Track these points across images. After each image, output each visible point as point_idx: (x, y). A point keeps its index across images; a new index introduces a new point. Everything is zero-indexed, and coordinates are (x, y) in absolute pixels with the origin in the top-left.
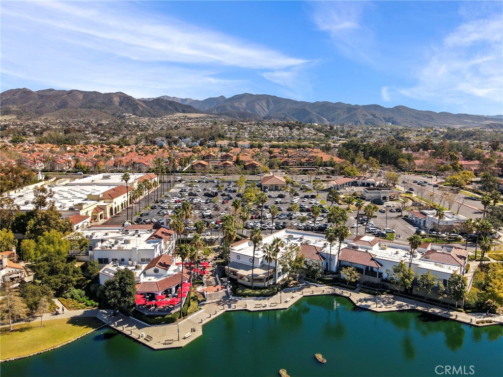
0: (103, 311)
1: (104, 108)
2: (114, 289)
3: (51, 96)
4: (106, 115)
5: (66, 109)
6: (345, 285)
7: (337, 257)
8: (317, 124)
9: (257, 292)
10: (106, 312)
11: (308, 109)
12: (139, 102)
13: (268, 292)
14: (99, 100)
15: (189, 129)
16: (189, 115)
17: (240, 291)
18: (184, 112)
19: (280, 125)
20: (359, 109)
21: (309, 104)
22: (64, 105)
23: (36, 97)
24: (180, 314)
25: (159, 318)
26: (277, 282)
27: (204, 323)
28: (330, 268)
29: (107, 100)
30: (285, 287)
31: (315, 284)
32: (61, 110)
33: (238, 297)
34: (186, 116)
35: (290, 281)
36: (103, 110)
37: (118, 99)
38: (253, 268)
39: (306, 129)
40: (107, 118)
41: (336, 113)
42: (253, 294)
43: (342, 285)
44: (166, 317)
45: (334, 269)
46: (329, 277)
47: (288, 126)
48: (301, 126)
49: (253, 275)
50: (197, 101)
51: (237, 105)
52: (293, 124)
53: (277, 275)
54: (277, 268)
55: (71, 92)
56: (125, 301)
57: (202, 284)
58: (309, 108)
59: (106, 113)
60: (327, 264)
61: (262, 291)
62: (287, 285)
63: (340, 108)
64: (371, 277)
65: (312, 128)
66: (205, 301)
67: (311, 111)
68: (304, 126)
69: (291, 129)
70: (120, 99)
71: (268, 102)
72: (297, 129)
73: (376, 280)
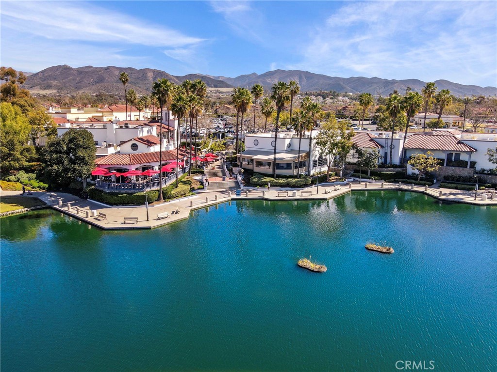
0: (52, 194)
1: (138, 83)
2: (60, 152)
3: (89, 72)
4: (140, 89)
5: (102, 84)
6: (414, 181)
7: (402, 142)
8: (351, 94)
9: (281, 181)
10: (55, 194)
11: (342, 83)
12: (172, 77)
13: (298, 181)
14: (134, 76)
15: (219, 98)
16: (221, 89)
17: (256, 180)
18: (216, 86)
19: (313, 95)
20: (397, 83)
21: (343, 79)
22: (101, 80)
23: (76, 73)
24: (159, 195)
25: (125, 195)
26: (311, 174)
27: (194, 207)
28: (391, 158)
29: (141, 75)
30: (323, 180)
31: (368, 180)
32: (98, 85)
33: (253, 187)
34: (218, 90)
35: (330, 176)
36: (138, 85)
37: (152, 74)
38: (275, 153)
39: (340, 98)
40: (141, 92)
41: (372, 88)
42: (276, 183)
43: (409, 181)
44: (135, 194)
45: (396, 160)
46: (389, 171)
47: (321, 96)
48: (334, 95)
49: (275, 159)
50: (229, 79)
51: (269, 81)
52: (327, 94)
53: (312, 163)
54: (312, 153)
55: (108, 68)
56: (74, 170)
57: (202, 173)
58: (344, 83)
59: (139, 87)
60: (386, 154)
61: (289, 180)
62: (326, 179)
63: (376, 83)
64: (457, 168)
65: (347, 96)
66: (204, 189)
67: (345, 86)
68: (338, 95)
69: (324, 98)
70: (154, 74)
71: (300, 78)
72: (331, 98)
73: (465, 172)
